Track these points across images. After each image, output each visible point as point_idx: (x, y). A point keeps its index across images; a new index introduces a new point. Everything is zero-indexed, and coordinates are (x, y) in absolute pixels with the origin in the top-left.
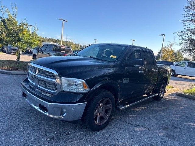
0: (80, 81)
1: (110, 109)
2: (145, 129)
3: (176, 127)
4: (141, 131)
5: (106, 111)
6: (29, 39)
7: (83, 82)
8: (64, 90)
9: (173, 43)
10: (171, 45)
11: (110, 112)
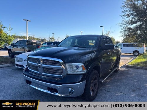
0: (80, 65)
1: (96, 83)
2: (121, 94)
3: (139, 89)
4: (120, 95)
5: (95, 85)
6: (7, 37)
7: (82, 65)
8: (69, 73)
9: (109, 32)
10: (108, 33)
11: (97, 86)
